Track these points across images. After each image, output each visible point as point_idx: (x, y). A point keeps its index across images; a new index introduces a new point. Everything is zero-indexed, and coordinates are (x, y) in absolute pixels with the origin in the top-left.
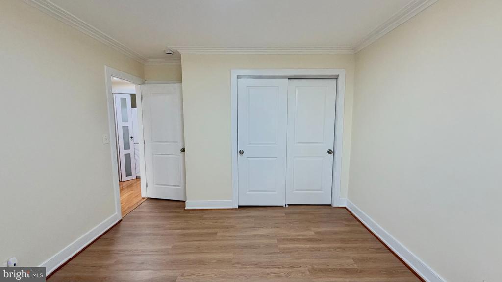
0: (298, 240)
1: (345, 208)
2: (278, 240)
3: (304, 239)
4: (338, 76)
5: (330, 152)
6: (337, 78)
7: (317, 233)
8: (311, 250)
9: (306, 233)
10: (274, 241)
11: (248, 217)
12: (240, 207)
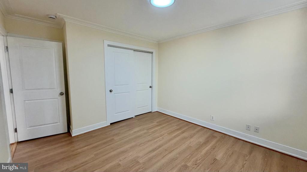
0: (154, 127)
1: (157, 111)
2: (147, 130)
3: (156, 126)
4: (153, 52)
5: (150, 87)
6: (152, 53)
7: (157, 122)
8: (162, 128)
9: (154, 124)
10: (145, 131)
11: (121, 127)
12: (111, 124)
